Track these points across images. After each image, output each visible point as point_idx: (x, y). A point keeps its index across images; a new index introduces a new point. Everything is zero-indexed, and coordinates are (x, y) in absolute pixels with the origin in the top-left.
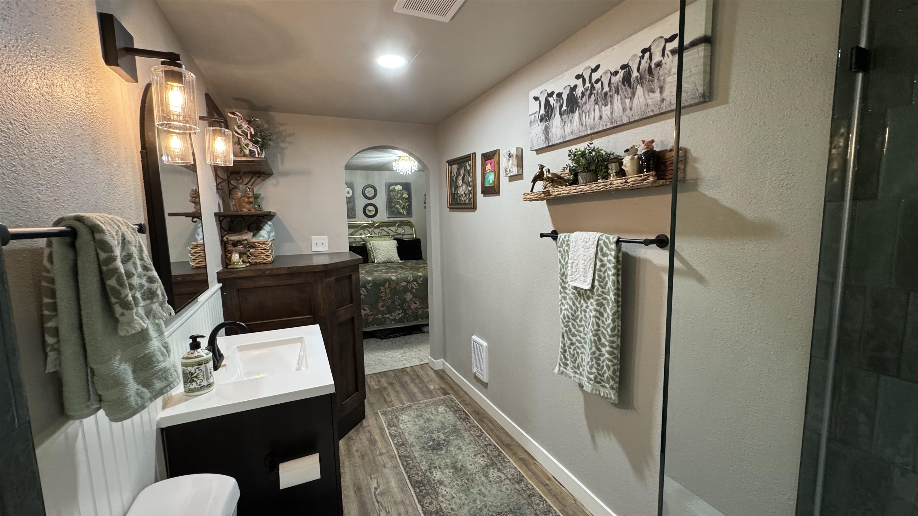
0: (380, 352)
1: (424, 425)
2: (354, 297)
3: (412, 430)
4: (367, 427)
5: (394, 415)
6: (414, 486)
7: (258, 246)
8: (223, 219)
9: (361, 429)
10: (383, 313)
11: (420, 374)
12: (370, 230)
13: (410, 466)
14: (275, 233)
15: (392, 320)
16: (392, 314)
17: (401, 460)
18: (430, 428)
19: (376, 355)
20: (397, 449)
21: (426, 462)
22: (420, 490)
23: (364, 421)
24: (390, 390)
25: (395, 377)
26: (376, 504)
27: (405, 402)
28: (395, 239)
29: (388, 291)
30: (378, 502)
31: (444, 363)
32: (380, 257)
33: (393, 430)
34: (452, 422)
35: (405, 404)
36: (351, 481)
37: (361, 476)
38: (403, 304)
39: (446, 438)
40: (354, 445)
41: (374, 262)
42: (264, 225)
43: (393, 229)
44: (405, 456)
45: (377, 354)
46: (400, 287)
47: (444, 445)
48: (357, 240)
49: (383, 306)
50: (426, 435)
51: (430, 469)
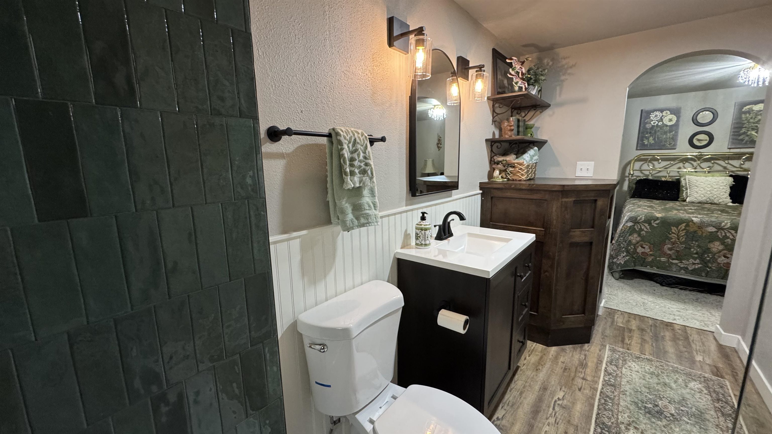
0: (650, 297)
1: (655, 386)
2: (596, 222)
3: (634, 380)
4: (586, 350)
5: (623, 357)
6: (598, 424)
7: (516, 166)
8: (494, 144)
9: (579, 349)
10: (670, 257)
11: (691, 339)
12: (695, 164)
13: (607, 407)
14: (539, 157)
15: (681, 268)
16: (683, 261)
17: (600, 395)
18: (660, 393)
19: (643, 297)
20: (603, 385)
21: (628, 416)
22: (602, 431)
23: (586, 345)
24: (636, 335)
25: (651, 326)
26: (551, 409)
27: (647, 354)
28: (731, 176)
29: (683, 233)
30: (554, 409)
31: (739, 341)
32: (696, 195)
33: (611, 369)
34: (701, 406)
35: (645, 355)
36: (542, 379)
37: (553, 382)
38: (703, 254)
39: (675, 414)
40: (564, 356)
41: (685, 201)
42: (529, 150)
43: (736, 163)
44: (607, 396)
45: (645, 297)
46: (703, 233)
47: (668, 419)
48: (670, 175)
49: (670, 249)
50: (648, 395)
51: (629, 425)
